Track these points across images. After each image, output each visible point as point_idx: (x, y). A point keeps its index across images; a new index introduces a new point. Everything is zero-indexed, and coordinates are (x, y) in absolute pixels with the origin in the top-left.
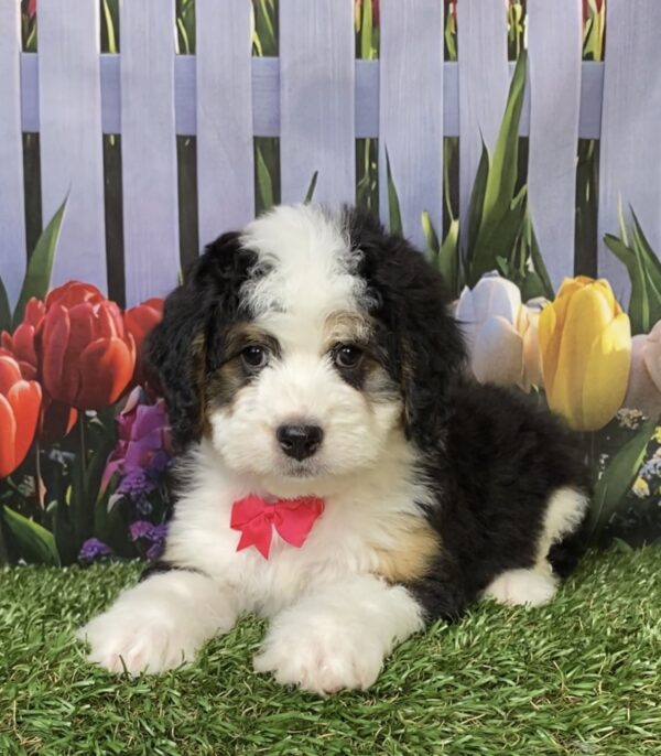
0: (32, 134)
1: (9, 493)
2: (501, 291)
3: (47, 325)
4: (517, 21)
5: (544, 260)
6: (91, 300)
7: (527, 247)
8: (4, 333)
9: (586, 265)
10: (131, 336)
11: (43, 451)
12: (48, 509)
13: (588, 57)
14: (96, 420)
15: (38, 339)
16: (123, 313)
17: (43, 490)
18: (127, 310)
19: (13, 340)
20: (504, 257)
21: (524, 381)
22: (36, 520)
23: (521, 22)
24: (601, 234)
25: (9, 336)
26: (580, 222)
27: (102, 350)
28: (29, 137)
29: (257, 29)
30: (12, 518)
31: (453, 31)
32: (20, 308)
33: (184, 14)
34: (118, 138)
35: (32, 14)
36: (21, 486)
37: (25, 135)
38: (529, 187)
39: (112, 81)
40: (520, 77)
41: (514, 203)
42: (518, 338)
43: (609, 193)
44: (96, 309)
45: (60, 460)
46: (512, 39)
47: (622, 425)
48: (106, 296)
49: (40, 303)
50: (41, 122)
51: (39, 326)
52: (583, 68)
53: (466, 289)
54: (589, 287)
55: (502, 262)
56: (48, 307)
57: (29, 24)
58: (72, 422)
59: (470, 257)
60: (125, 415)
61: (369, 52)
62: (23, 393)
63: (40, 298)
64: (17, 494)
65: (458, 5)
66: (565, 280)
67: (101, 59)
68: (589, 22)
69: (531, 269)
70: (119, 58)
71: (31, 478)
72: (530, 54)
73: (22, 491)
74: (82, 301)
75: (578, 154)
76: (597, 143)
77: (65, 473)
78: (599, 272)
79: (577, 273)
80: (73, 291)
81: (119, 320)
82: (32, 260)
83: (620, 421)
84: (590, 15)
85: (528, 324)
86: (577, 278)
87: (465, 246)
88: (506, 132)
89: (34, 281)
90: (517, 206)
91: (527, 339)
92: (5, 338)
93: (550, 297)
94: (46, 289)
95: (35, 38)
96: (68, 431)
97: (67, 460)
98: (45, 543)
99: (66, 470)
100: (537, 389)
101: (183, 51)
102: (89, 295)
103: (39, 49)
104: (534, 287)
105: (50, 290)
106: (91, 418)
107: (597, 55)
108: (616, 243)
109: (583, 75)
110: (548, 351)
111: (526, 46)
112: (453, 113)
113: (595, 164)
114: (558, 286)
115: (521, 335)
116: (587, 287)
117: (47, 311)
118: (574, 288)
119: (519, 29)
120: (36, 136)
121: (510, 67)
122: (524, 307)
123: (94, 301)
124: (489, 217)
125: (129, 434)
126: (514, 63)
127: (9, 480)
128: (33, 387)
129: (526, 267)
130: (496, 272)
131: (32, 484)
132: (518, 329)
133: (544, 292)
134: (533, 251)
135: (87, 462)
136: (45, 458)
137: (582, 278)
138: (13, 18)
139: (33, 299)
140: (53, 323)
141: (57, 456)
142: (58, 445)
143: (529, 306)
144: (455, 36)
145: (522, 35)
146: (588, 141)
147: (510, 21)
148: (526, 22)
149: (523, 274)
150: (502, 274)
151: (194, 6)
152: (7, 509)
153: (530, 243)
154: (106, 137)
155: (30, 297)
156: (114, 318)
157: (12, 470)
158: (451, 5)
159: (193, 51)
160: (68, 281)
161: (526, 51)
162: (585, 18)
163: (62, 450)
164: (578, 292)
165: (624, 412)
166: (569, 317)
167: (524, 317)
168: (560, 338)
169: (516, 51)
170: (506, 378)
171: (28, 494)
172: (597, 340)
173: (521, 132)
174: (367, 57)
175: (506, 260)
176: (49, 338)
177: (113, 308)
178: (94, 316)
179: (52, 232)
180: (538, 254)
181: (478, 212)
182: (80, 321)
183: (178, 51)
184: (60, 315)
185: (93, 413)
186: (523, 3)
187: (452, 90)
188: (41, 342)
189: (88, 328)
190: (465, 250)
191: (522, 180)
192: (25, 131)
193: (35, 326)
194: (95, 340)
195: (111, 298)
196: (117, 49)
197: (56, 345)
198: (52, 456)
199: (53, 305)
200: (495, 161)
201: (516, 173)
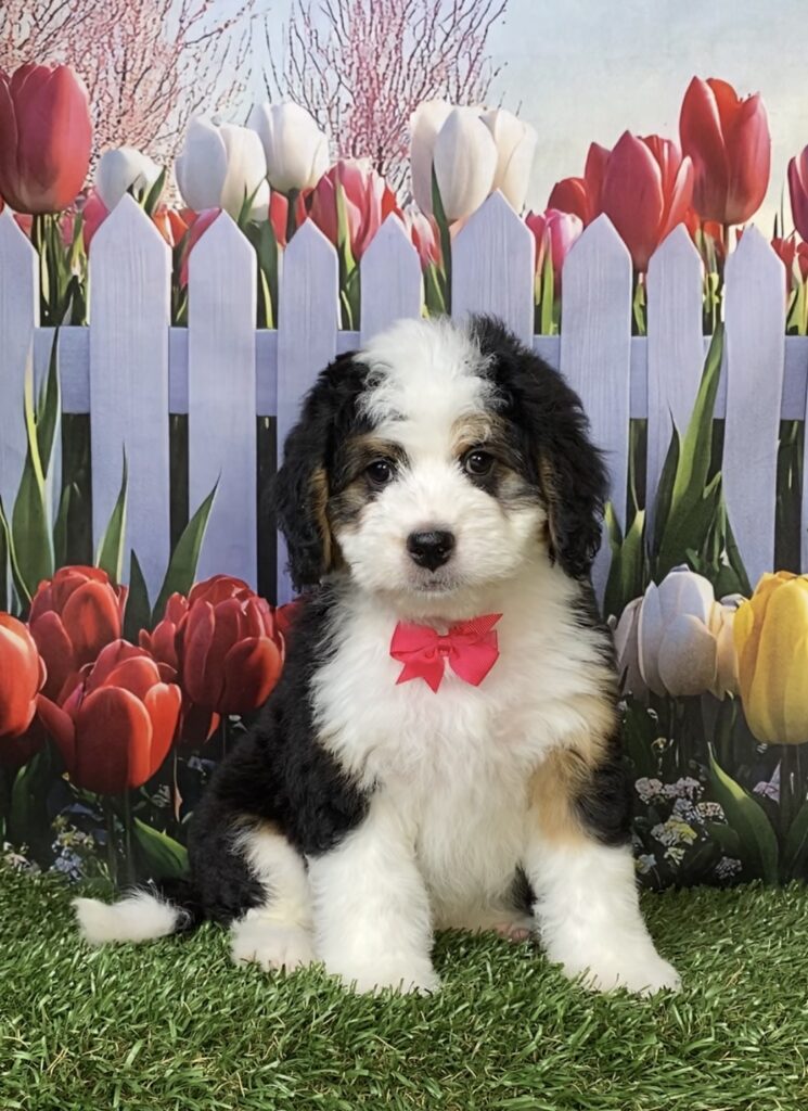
0: (180, 416)
1: (142, 804)
2: (692, 587)
3: (189, 623)
4: (714, 291)
5: (740, 552)
6: (238, 596)
7: (721, 538)
8: (142, 631)
9: (787, 560)
10: (280, 634)
11: (181, 759)
12: (184, 821)
13: (792, 331)
14: (240, 725)
15: (179, 636)
16: (273, 611)
17: (179, 800)
18: (277, 608)
19: (152, 639)
20: (695, 549)
21: (717, 687)
22: (168, 834)
23: (718, 292)
25: (147, 634)
26: (781, 513)
27: (252, 648)
28: (176, 419)
29: (426, 303)
30: (144, 832)
31: (643, 303)
32: (160, 604)
33: (348, 286)
34: (273, 420)
35: (183, 286)
36: (156, 796)
37: (172, 416)
38: (724, 473)
39: (268, 360)
40: (716, 354)
41: (707, 491)
42: (711, 638)
44: (244, 605)
45: (199, 768)
46: (708, 311)
48: (256, 592)
49: (183, 598)
50: (190, 402)
51: (181, 622)
52: (786, 343)
53: (652, 584)
54: (792, 582)
55: (693, 555)
56: (191, 603)
57: (180, 293)
58: (214, 726)
59: (657, 550)
61: (549, 326)
62: (161, 696)
63: (184, 593)
64: (150, 805)
65: (648, 275)
66: (763, 575)
67: (257, 334)
68: (794, 294)
69: (726, 562)
70: (276, 334)
71: (167, 788)
72: (727, 327)
73: (155, 802)
74: (229, 596)
75: (780, 438)
76: (801, 424)
77: (203, 782)
78: (803, 567)
79: (777, 568)
80: (221, 586)
81: (269, 617)
82: (176, 551)
84: (794, 287)
85: (722, 623)
86: (778, 573)
87: (651, 538)
88: (699, 415)
89: (178, 575)
90: (710, 495)
91: (721, 641)
92: (144, 636)
93: (748, 594)
94: (191, 584)
95: (186, 311)
96: (209, 737)
97: (205, 767)
98: (176, 858)
99: (205, 778)
100: (731, 695)
101: (346, 327)
102: (238, 590)
103: (190, 325)
104: (730, 583)
105: (194, 586)
106: (236, 722)
107: (803, 328)
109: (786, 350)
110: (744, 653)
111: (723, 319)
112: (641, 391)
113: (799, 447)
114: (756, 583)
115: (714, 636)
116: (788, 582)
117: (189, 608)
118: (775, 583)
119: (716, 300)
120: (185, 418)
121: (705, 343)
122: (718, 604)
123: (242, 597)
124: (679, 507)
126: (710, 338)
127: (142, 789)
128: (172, 690)
129: (720, 560)
130: (685, 566)
131: (167, 793)
132: (711, 629)
133: (740, 589)
134: (729, 543)
136: (183, 768)
137: (784, 573)
138: (163, 289)
139: (176, 594)
140: (196, 620)
142: (197, 752)
143: (722, 604)
144: (644, 308)
145: (719, 306)
146: (792, 423)
147: (705, 292)
148: (723, 293)
149: (718, 569)
150: (692, 569)
151: (359, 276)
152: (138, 822)
153: (724, 533)
154: (260, 420)
155: (172, 592)
156: (262, 613)
157: (145, 779)
158: (641, 275)
159: (357, 328)
160: (214, 575)
161: (723, 324)
162: (790, 289)
163: (200, 757)
164: (779, 588)
166: (768, 618)
167: (717, 618)
168: (758, 638)
169: (711, 324)
170: (697, 683)
171: (162, 805)
172: (800, 642)
173: (717, 415)
174: (547, 333)
175: (697, 553)
176: (192, 637)
177: (263, 605)
178: (241, 613)
179: (198, 523)
180: (734, 546)
181: (666, 502)
182: (226, 619)
183: (340, 326)
184: (204, 612)
185: (237, 718)
186: (720, 272)
187: (640, 368)
188: (182, 640)
189: (235, 626)
190: (651, 544)
191: (716, 465)
192: (172, 412)
193: (176, 624)
194: (241, 639)
195: (260, 595)
196: (275, 325)
197: (199, 645)
198: (191, 764)
199: (197, 600)
200: (686, 445)
201: (709, 458)
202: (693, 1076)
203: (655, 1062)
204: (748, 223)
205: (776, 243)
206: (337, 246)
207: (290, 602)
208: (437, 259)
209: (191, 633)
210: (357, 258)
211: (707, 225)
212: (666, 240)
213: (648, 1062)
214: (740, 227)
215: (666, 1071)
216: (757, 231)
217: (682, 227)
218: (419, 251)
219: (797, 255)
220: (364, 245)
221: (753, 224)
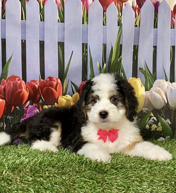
0: (4, 39)
3: (7, 86)
4: (120, 17)
6: (18, 80)
7: (122, 70)
9: (135, 75)
10: (27, 89)
11: (5, 116)
13: (136, 26)
14: (19, 109)
15: (4, 89)
16: (26, 83)
17: (5, 126)
18: (27, 83)
20: (116, 72)
23: (121, 17)
24: (138, 67)
26: (134, 65)
27: (21, 92)
28: (3, 40)
29: (59, 16)
33: (42, 11)
34: (25, 41)
35: (4, 10)
37: (2, 39)
38: (122, 56)
39: (24, 27)
40: (120, 30)
41: (119, 60)
43: (140, 58)
44: (19, 82)
45: (10, 118)
46: (119, 21)
47: (143, 112)
48: (22, 79)
49: (5, 80)
50: (6, 36)
51: (5, 86)
52: (135, 29)
54: (136, 80)
56: (7, 81)
57: (3, 12)
58: (13, 109)
60: (25, 108)
61: (85, 23)
63: (5, 79)
65: (106, 13)
66: (130, 78)
67: (21, 21)
68: (136, 18)
69: (122, 75)
70: (26, 22)
71: (2, 123)
72: (123, 25)
74: (16, 80)
75: (134, 49)
76: (138, 46)
77: (11, 122)
78: (138, 76)
79: (133, 77)
80: (14, 78)
81: (25, 85)
82: (3, 70)
83: (143, 111)
84: (136, 16)
88: (117, 43)
89: (4, 75)
94: (7, 77)
95: (5, 15)
96: (12, 112)
97: (11, 118)
99: (11, 121)
101: (41, 21)
102: (17, 79)
103: (6, 18)
105: (8, 77)
106: (18, 108)
107: (138, 26)
108: (142, 70)
111: (122, 23)
112: (105, 38)
113: (137, 51)
117: (7, 83)
118: (132, 80)
119: (120, 19)
120: (5, 40)
123: (19, 80)
124: (113, 63)
125: (27, 112)
126: (119, 27)
128: (3, 101)
129: (121, 75)
131: (2, 124)
135: (16, 119)
139: (3, 79)
140: (8, 85)
141: (9, 117)
142: (9, 115)
144: (105, 20)
145: (121, 20)
146: (136, 46)
147: (118, 17)
148: (122, 17)
151: (44, 9)
153: (122, 69)
154: (22, 41)
156: (23, 84)
158: (105, 12)
159: (44, 21)
160: (12, 75)
162: (136, 17)
163: (10, 116)
164: (133, 81)
165: (144, 109)
169: (119, 24)
171: (1, 127)
172: (137, 92)
173: (121, 43)
174: (85, 24)
176: (7, 89)
177: (23, 82)
178: (18, 84)
179: (8, 63)
180: (124, 72)
181: (110, 62)
182: (15, 85)
183: (40, 20)
184: (10, 84)
185: (18, 107)
186: (121, 13)
187: (105, 33)
188: (5, 90)
189: (17, 87)
190: (107, 71)
191: (120, 55)
192: (2, 38)
193: (4, 86)
194: (19, 90)
195: (23, 80)
196: (25, 19)
197: (9, 91)
198: (8, 118)
199: (8, 81)
200: (114, 50)
201: (119, 53)
202: (116, 173)
203: (109, 170)
204: (127, 2)
205: (133, 7)
206: (39, 2)
207: (29, 82)
208: (61, 6)
209: (7, 88)
210: (43, 5)
211: (119, 2)
212: (110, 5)
213: (107, 170)
214: (125, 3)
215: (111, 172)
216: (129, 4)
217: (113, 2)
218: (57, 4)
219: (137, 10)
220: (45, 3)
221: (128, 3)
